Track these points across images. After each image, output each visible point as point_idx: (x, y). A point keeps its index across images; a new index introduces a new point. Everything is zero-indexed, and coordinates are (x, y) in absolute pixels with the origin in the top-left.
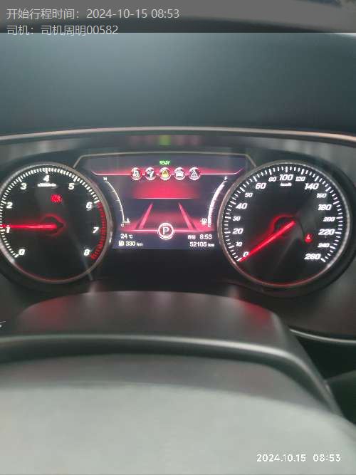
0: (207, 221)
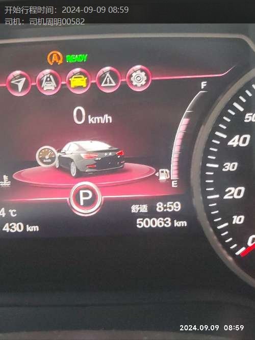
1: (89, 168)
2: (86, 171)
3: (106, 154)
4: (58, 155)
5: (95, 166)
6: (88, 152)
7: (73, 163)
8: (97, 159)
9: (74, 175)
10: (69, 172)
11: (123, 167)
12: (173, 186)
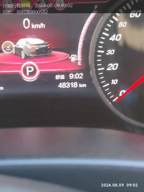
0: (76, 58)
1: (32, 54)
2: (30, 56)
3: (41, 46)
4: (14, 46)
5: (36, 53)
6: (32, 45)
7: (22, 51)
8: (36, 49)
9: (23, 58)
10: (21, 56)
11: (51, 54)
12: (79, 64)
